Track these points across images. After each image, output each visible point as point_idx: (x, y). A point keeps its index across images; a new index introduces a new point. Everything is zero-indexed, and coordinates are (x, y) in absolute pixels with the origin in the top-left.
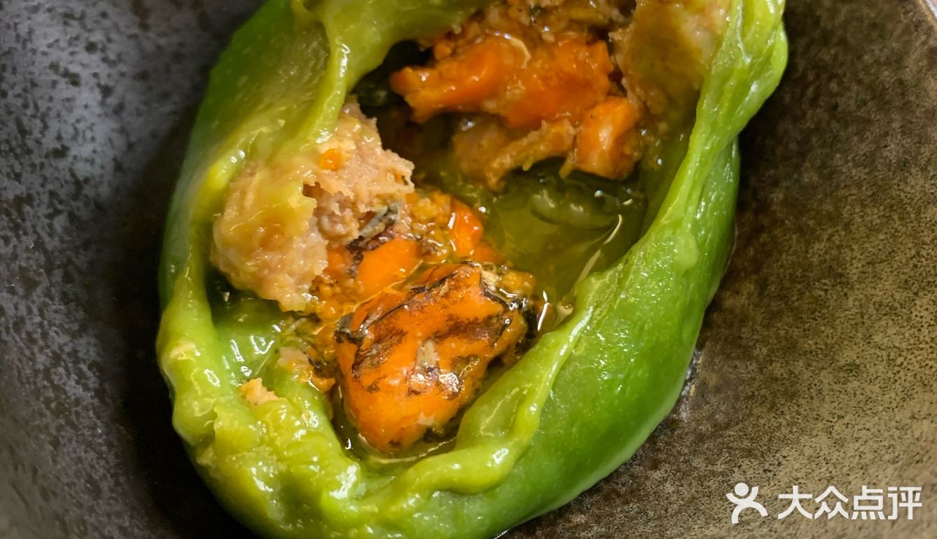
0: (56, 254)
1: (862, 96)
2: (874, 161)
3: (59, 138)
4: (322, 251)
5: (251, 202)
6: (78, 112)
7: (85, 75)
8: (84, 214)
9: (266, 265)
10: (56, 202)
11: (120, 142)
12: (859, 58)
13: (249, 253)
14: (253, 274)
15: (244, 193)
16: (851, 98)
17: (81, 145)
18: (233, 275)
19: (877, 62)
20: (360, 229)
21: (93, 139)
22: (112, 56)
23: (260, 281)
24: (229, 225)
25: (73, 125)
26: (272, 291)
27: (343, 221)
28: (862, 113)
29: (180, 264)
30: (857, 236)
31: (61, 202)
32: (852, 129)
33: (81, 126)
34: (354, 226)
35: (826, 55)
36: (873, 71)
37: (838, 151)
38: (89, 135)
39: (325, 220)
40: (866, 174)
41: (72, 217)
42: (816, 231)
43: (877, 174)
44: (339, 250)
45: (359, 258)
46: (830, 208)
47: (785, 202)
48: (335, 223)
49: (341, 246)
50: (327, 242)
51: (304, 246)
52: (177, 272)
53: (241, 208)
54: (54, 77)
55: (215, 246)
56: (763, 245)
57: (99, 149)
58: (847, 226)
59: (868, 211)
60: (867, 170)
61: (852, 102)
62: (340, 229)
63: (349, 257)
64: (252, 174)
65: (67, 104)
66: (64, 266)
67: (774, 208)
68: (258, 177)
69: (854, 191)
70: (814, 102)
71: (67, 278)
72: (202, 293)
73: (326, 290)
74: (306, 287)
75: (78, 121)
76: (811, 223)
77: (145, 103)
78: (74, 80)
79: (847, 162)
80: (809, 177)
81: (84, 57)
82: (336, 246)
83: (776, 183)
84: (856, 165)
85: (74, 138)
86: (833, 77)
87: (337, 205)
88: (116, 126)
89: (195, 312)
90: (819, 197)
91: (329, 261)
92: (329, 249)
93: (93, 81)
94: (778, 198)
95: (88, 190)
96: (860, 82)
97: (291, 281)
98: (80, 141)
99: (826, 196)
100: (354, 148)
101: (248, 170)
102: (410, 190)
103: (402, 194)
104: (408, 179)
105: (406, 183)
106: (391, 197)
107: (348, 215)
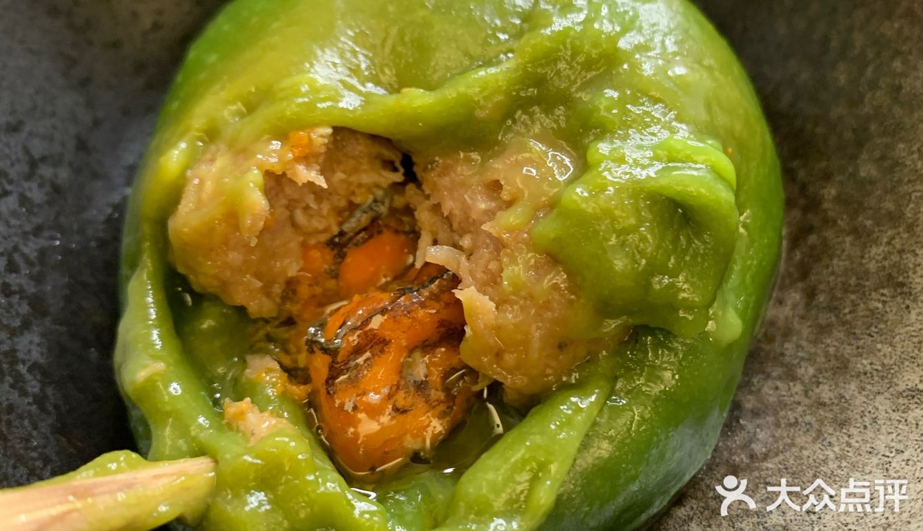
4: (295, 250)
8: (38, 196)
14: (215, 276)
17: (39, 120)
18: (192, 277)
20: (341, 224)
26: (237, 296)
27: (320, 215)
34: (333, 220)
39: (299, 214)
44: (315, 246)
45: (340, 259)
46: (891, 206)
48: (311, 216)
49: (317, 243)
50: (300, 239)
53: (200, 198)
56: (812, 248)
58: (910, 228)
62: (317, 223)
63: (330, 255)
64: (212, 160)
68: (219, 164)
69: (919, 187)
70: (874, 84)
74: (277, 291)
79: (911, 153)
80: (867, 170)
82: (310, 242)
83: (827, 177)
86: (896, 54)
88: (80, 100)
90: (878, 193)
91: (303, 259)
92: (303, 246)
94: (830, 194)
95: (45, 171)
98: (38, 115)
99: (886, 192)
100: (330, 131)
101: (208, 156)
102: (398, 177)
103: (390, 182)
104: (398, 164)
105: (395, 170)
106: (378, 186)
107: (326, 208)
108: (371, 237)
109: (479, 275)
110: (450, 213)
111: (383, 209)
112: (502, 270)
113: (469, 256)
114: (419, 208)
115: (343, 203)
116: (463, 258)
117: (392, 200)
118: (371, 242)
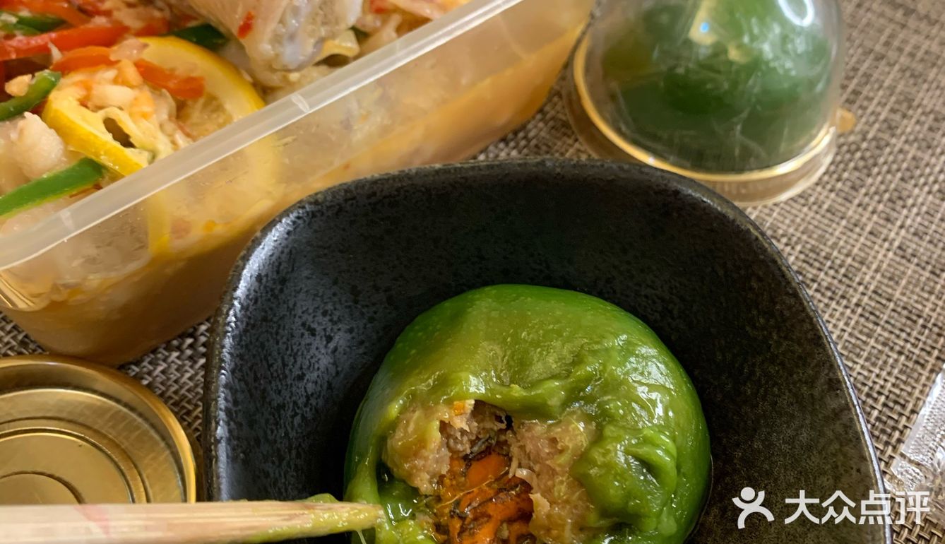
0: (294, 440)
1: (791, 400)
2: (794, 442)
3: (301, 368)
4: (447, 460)
5: (412, 429)
6: (313, 351)
7: (319, 329)
8: (309, 416)
9: (415, 467)
10: (296, 408)
11: (333, 370)
12: (791, 375)
13: (406, 460)
14: (407, 471)
15: (408, 422)
16: (785, 399)
17: (311, 373)
18: (395, 470)
19: (800, 380)
20: (471, 448)
21: (318, 369)
22: (335, 319)
23: (410, 475)
24: (398, 441)
25: (309, 360)
26: (416, 482)
27: (462, 443)
28: (790, 410)
29: (362, 457)
30: (780, 488)
31: (298, 408)
32: (784, 419)
33: (313, 361)
34: (468, 446)
35: (772, 369)
36: (798, 385)
37: (775, 431)
38: (316, 367)
39: (451, 441)
40: (789, 449)
41: (303, 417)
42: (758, 480)
43: (795, 450)
44: (457, 459)
45: (468, 466)
46: (767, 467)
47: (741, 459)
48: (457, 443)
49: (459, 457)
50: (451, 454)
51: (437, 456)
52: (359, 461)
53: (406, 432)
54: (302, 331)
55: (386, 448)
56: (727, 484)
57: (320, 375)
58: (776, 480)
59: (788, 472)
60: (790, 447)
61: (785, 402)
62: (459, 447)
63: (463, 464)
64: (414, 411)
65: (307, 347)
66: (297, 448)
67: (735, 461)
68: (417, 414)
69: (782, 459)
70: (764, 398)
71: (298, 455)
72: (374, 474)
73: (447, 481)
74: (436, 481)
75: (312, 357)
76: (756, 474)
77: (349, 347)
78: (313, 332)
79: (779, 439)
80: (757, 445)
81: (320, 318)
82: (455, 456)
83: (738, 445)
84: (784, 442)
85: (309, 368)
86: (776, 384)
87: (460, 433)
88: (332, 361)
89: (369, 484)
90: (762, 459)
91: (450, 465)
92: (452, 458)
93: (323, 333)
94: (738, 455)
95: (313, 401)
96: (790, 391)
97: (428, 477)
98: (311, 369)
99: (766, 458)
100: (473, 402)
101: (412, 409)
102: (503, 426)
103: (499, 428)
104: (503, 419)
105: (502, 422)
106: (492, 429)
107: (465, 439)
108: (485, 456)
109: (542, 487)
110: (530, 452)
111: (493, 442)
112: (554, 486)
113: (538, 475)
114: (513, 446)
115: (474, 438)
116: (535, 476)
117: (498, 437)
118: (484, 459)
